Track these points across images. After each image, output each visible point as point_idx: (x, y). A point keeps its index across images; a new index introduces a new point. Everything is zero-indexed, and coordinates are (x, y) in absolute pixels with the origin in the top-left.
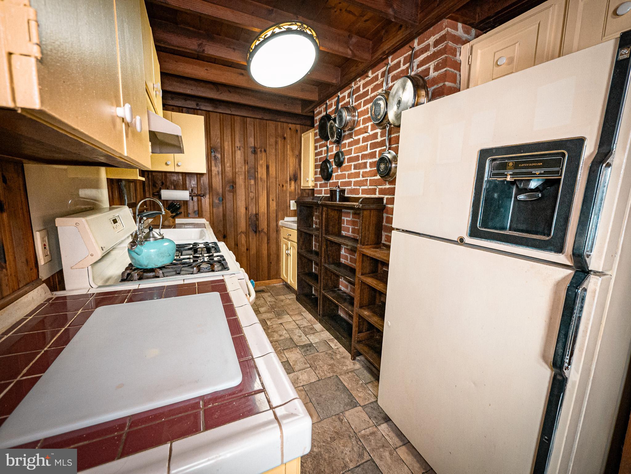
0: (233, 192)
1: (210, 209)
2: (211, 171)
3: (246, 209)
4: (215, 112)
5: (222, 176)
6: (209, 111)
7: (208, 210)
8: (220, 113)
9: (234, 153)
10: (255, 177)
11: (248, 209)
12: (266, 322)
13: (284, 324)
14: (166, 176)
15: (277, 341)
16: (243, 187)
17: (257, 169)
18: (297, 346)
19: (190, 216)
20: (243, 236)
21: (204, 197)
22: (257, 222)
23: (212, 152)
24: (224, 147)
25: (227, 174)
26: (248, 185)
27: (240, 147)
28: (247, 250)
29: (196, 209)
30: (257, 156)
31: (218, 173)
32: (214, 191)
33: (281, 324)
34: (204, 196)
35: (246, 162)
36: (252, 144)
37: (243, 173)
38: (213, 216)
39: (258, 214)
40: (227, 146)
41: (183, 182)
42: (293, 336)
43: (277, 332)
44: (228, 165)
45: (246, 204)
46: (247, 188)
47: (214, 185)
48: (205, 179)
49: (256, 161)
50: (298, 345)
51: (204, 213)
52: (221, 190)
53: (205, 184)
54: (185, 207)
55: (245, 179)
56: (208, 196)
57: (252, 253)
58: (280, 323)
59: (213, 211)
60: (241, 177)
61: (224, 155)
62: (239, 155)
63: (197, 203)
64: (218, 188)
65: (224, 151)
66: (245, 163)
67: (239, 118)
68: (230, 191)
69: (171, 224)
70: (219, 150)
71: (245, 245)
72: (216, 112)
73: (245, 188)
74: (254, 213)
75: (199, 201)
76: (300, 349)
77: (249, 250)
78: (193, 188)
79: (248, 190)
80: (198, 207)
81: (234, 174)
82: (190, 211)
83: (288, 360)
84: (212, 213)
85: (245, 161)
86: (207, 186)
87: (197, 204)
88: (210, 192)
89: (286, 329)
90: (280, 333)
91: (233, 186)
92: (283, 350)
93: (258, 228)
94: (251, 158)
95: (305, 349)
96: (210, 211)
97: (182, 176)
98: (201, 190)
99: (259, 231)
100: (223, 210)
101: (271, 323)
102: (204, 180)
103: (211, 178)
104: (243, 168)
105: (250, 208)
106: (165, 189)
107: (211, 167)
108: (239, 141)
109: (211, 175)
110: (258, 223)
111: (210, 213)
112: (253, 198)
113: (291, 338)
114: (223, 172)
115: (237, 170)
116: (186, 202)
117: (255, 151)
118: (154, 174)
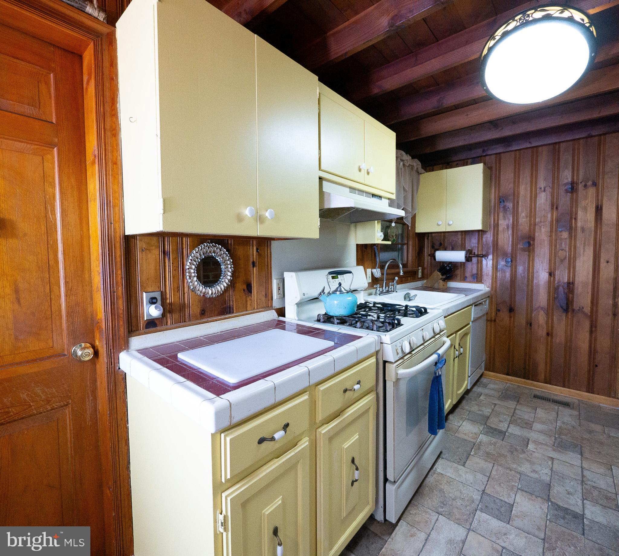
0: (529, 252)
1: (493, 273)
2: (498, 225)
3: (551, 274)
4: (508, 152)
5: (513, 231)
6: (500, 153)
7: (491, 274)
8: (516, 150)
9: (534, 198)
10: (571, 228)
11: (554, 275)
12: (528, 444)
13: (555, 462)
14: (444, 236)
15: (520, 474)
16: (546, 243)
17: (576, 214)
18: (549, 500)
19: (468, 279)
20: (542, 313)
21: (486, 258)
22: (571, 295)
23: (500, 202)
24: (519, 194)
25: (521, 227)
26: (556, 240)
27: (545, 188)
28: (548, 334)
29: (475, 271)
30: (577, 195)
31: (508, 228)
32: (499, 251)
33: (552, 459)
34: (485, 256)
35: (554, 206)
36: (567, 179)
37: (548, 224)
38: (496, 282)
39: (573, 283)
40: (524, 190)
41: (462, 242)
42: (556, 485)
43: (532, 463)
44: (523, 214)
45: (550, 268)
46: (553, 244)
47: (500, 243)
48: (489, 236)
49: (574, 203)
50: (552, 500)
51: (485, 278)
52: (510, 248)
53: (488, 242)
54: (462, 269)
55: (551, 231)
56: (490, 257)
57: (558, 341)
58: (551, 456)
59: (496, 276)
60: (543, 230)
61: (518, 202)
62: (543, 199)
63: (476, 264)
64: (506, 247)
65: (518, 197)
66: (552, 209)
67: (545, 148)
68: (524, 250)
69: (441, 287)
70: (511, 197)
71: (545, 326)
72: (511, 151)
73: (551, 245)
74: (566, 280)
75: (480, 263)
76: (551, 506)
77: (552, 336)
78: (474, 247)
79: (556, 246)
80: (477, 270)
81: (533, 225)
82: (468, 274)
83: (513, 505)
84: (494, 278)
85: (552, 206)
86: (491, 245)
87: (476, 267)
88: (493, 250)
89: (554, 469)
90: (538, 468)
91: (529, 243)
92: (518, 489)
93: (572, 305)
94: (565, 200)
95: (561, 514)
96: (493, 275)
97: (462, 235)
98: (482, 250)
99: (573, 310)
100: (511, 274)
101: (536, 449)
102: (487, 238)
103: (497, 234)
104: (549, 216)
105: (557, 273)
106: (443, 250)
107: (498, 220)
108: (545, 180)
109: (497, 231)
110: (573, 298)
111: (493, 278)
112: (565, 258)
113: (550, 485)
114: (515, 226)
115: (537, 220)
116: (462, 264)
117: (572, 188)
118: (433, 235)
